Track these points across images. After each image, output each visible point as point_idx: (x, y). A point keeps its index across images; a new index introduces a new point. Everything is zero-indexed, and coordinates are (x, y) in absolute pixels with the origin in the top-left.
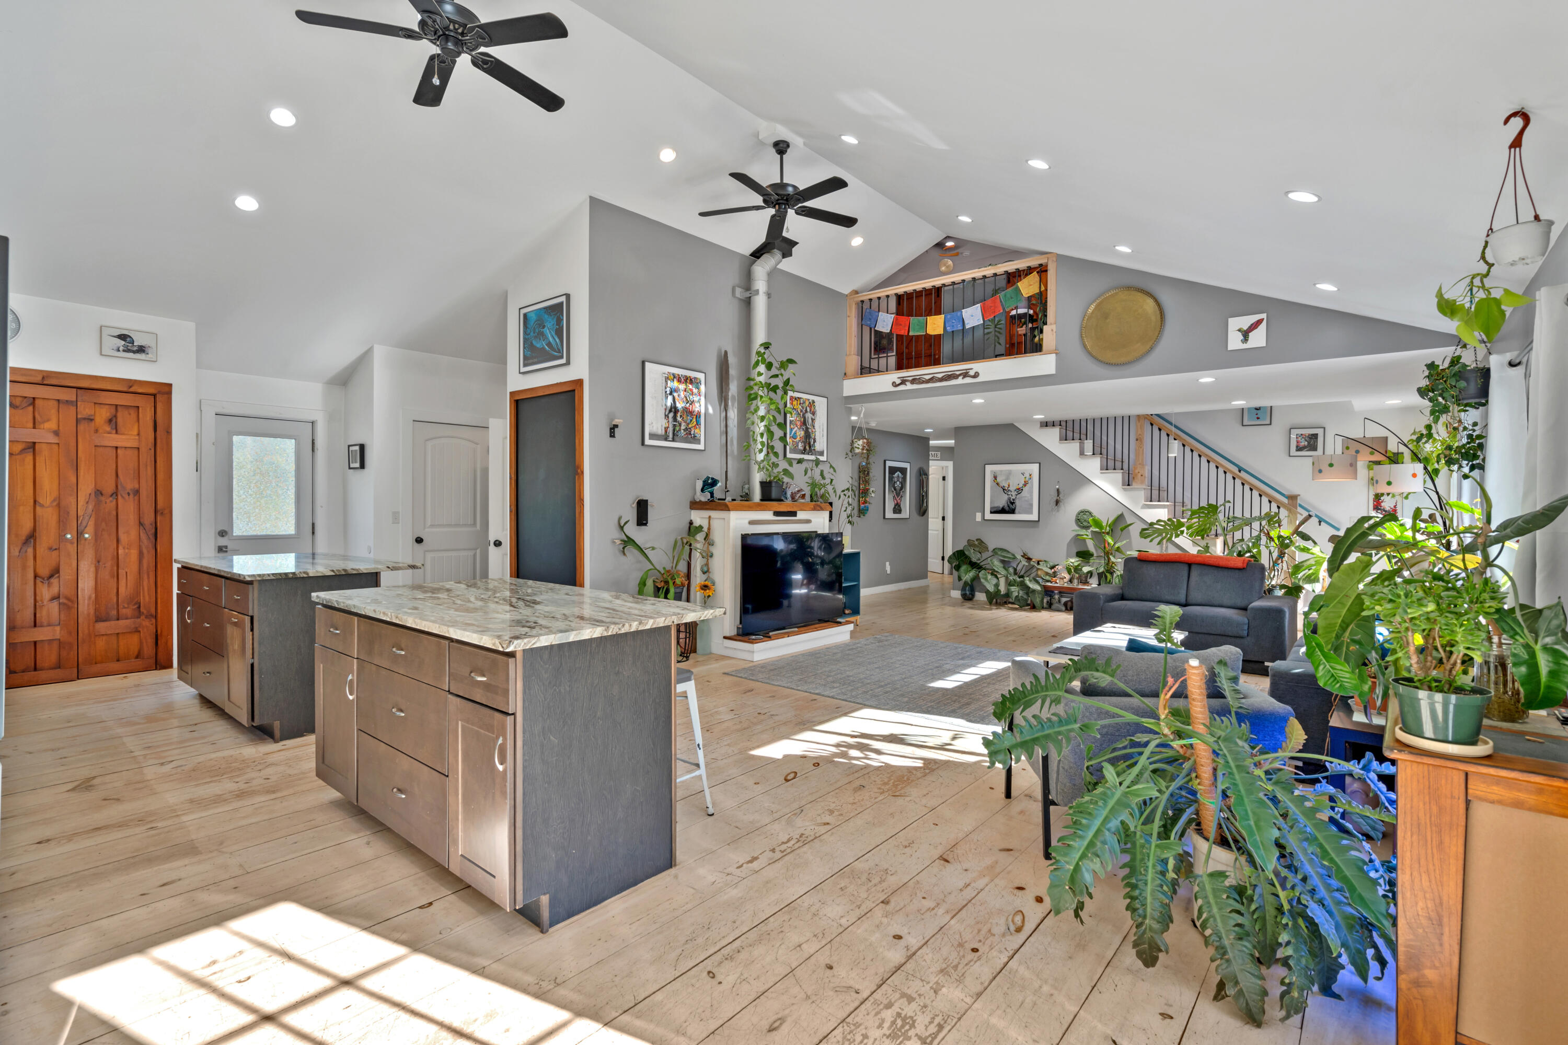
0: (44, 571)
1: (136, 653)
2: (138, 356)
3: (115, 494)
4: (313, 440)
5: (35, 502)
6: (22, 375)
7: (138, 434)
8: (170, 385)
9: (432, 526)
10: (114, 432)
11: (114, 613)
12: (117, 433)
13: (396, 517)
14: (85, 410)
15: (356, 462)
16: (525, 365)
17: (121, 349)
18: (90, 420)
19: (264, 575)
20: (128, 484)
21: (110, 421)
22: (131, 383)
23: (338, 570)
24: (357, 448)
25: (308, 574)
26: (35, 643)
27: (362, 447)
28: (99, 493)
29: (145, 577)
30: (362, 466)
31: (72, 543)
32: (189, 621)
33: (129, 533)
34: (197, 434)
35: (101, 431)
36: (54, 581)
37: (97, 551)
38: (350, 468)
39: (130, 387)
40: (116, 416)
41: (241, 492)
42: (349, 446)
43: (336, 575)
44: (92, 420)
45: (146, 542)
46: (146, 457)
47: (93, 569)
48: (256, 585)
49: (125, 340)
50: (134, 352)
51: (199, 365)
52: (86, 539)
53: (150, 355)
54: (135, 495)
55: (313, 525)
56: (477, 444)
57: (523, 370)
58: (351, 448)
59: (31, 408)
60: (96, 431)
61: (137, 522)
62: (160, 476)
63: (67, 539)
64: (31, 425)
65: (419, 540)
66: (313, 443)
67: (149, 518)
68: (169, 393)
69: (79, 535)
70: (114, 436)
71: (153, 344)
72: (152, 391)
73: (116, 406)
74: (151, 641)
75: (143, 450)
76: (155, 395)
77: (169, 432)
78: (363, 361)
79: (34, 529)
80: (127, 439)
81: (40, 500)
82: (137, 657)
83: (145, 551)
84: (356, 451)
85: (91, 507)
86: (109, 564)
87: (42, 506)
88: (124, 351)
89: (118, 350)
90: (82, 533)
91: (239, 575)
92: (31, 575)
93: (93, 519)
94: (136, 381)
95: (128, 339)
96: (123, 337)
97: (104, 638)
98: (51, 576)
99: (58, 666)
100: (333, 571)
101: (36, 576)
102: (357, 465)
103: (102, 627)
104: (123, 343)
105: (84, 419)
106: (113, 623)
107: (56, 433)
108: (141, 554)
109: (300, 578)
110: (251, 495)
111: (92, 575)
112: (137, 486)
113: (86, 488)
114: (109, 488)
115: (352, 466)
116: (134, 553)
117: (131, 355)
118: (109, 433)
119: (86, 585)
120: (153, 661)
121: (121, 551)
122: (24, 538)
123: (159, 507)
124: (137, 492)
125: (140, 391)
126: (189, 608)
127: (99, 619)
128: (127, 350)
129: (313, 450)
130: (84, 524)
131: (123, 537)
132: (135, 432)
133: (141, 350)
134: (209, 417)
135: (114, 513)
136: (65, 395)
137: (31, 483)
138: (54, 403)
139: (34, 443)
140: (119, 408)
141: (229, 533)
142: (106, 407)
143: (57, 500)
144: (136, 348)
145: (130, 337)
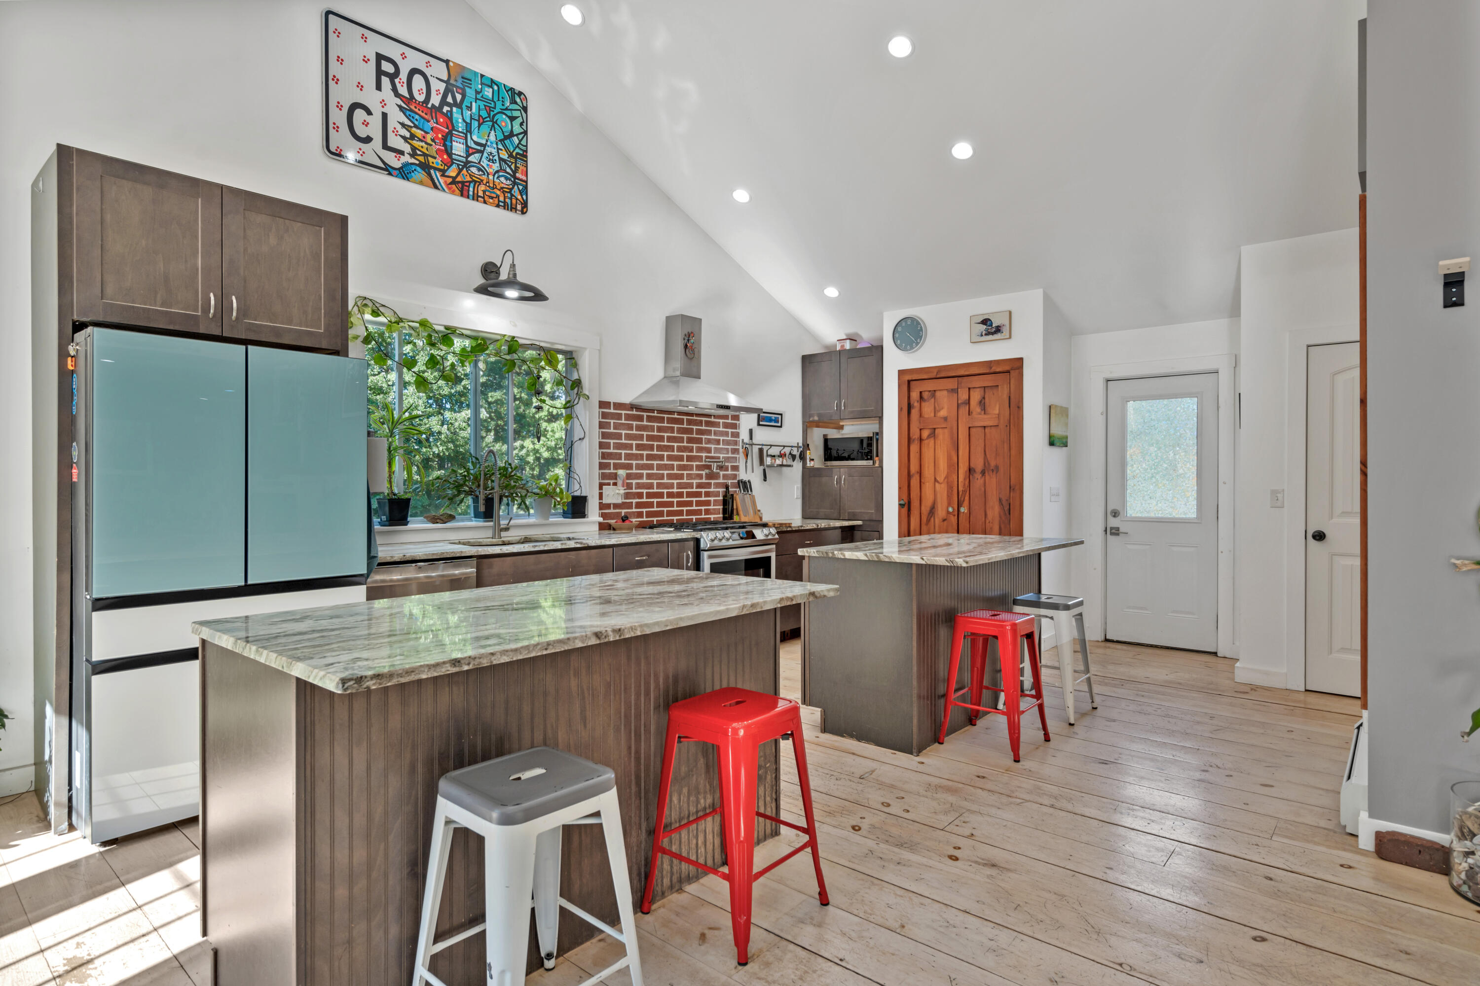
2: (996, 336)
3: (984, 471)
4: (1218, 396)
5: (935, 479)
6: (926, 373)
7: (1000, 412)
8: (1021, 359)
9: (1345, 513)
10: (983, 412)
12: (985, 413)
13: (1277, 498)
14: (963, 396)
17: (984, 333)
18: (967, 403)
20: (993, 462)
21: (980, 402)
22: (989, 363)
28: (973, 470)
31: (955, 515)
33: (994, 510)
35: (974, 413)
39: (991, 368)
40: (984, 398)
46: (1003, 435)
49: (986, 325)
50: (993, 334)
52: (963, 512)
53: (1006, 334)
54: (996, 472)
55: (1217, 507)
59: (933, 400)
60: (971, 414)
61: (998, 499)
62: (1013, 452)
63: (952, 511)
64: (932, 414)
65: (1319, 536)
66: (1218, 400)
67: (1005, 496)
68: (1021, 367)
69: (959, 508)
70: (983, 416)
71: (1008, 324)
72: (1006, 368)
73: (984, 387)
75: (1001, 426)
76: (1009, 372)
79: (934, 505)
80: (991, 418)
81: (938, 479)
85: (967, 484)
87: (938, 482)
88: (986, 335)
89: (982, 335)
90: (961, 507)
93: (968, 494)
94: (993, 361)
95: (989, 323)
96: (985, 322)
104: (985, 327)
105: (963, 403)
107: (946, 419)
108: (1000, 528)
112: (997, 464)
113: (965, 468)
114: (979, 467)
117: (990, 337)
118: (980, 414)
121: (987, 525)
122: (927, 508)
123: (1011, 483)
124: (998, 469)
125: (998, 370)
128: (988, 333)
129: (1218, 409)
130: (963, 498)
131: (988, 512)
132: (997, 411)
133: (998, 330)
134: (1099, 385)
135: (983, 489)
136: (952, 384)
137: (933, 464)
138: (945, 393)
139: (935, 429)
140: (986, 390)
141: (1121, 513)
142: (978, 390)
143: (947, 477)
144: (994, 330)
145: (989, 320)
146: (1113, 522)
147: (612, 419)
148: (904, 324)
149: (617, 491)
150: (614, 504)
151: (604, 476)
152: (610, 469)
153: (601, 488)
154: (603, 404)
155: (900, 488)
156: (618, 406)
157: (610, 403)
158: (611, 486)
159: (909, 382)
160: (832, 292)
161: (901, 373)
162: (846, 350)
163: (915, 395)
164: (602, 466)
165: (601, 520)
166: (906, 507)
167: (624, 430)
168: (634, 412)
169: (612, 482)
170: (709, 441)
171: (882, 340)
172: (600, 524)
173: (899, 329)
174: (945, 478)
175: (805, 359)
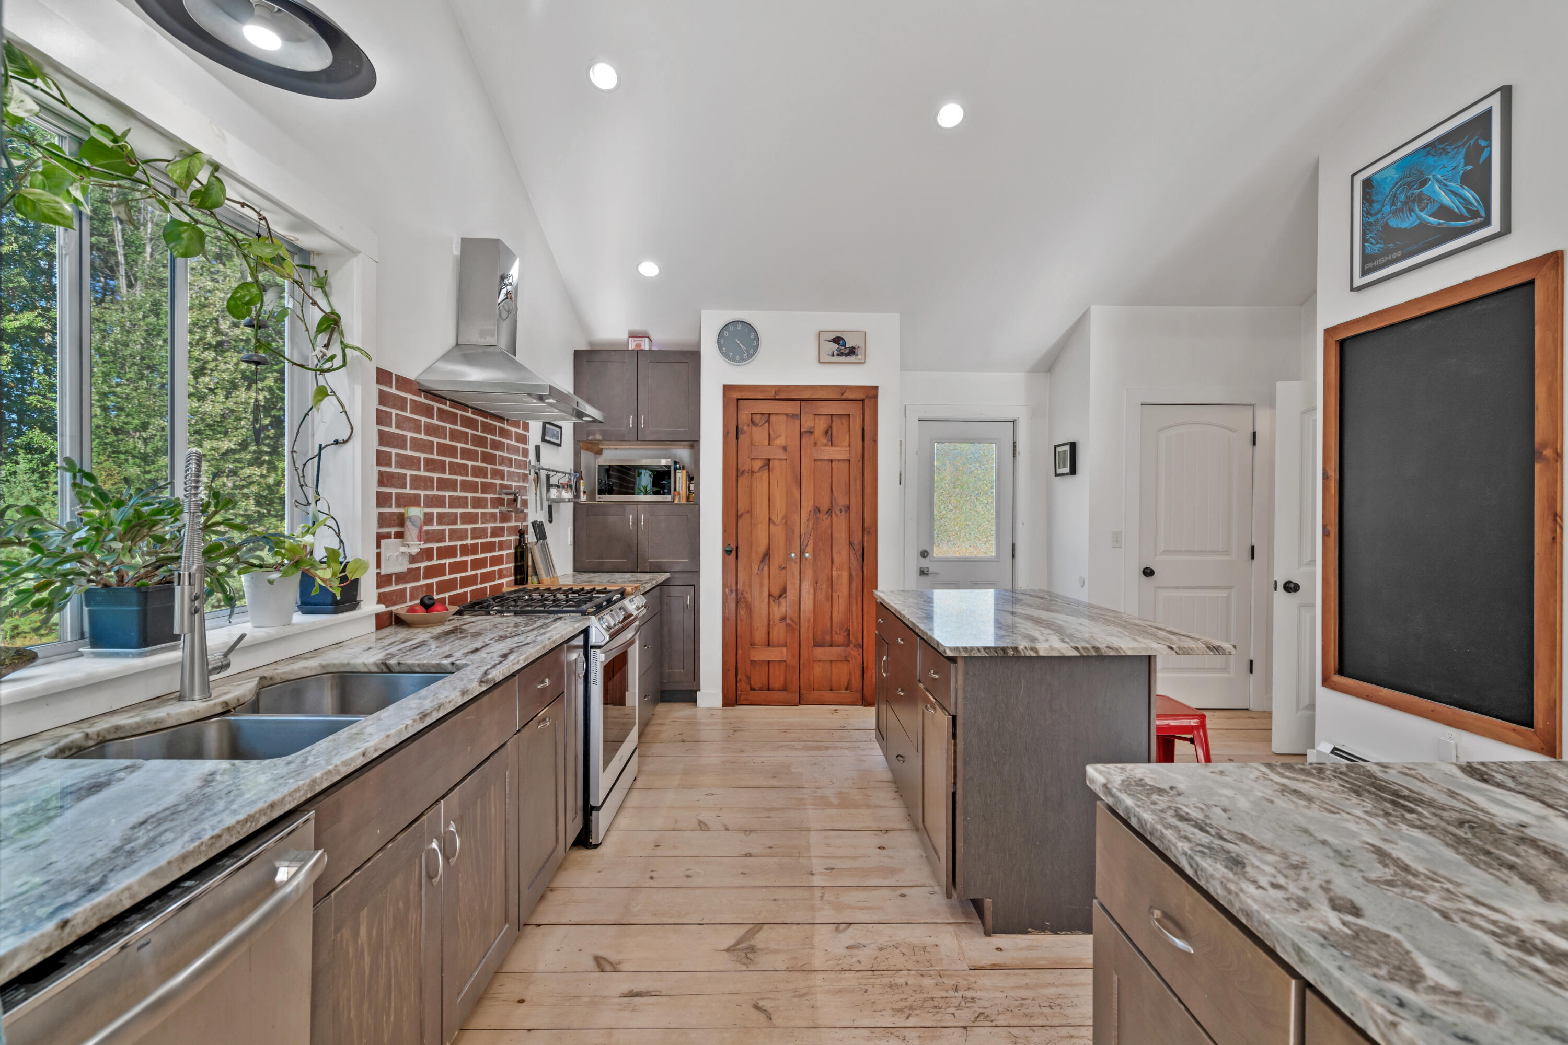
0: (776, 591)
1: (846, 684)
2: (849, 359)
3: (830, 511)
4: (1014, 443)
5: (769, 519)
6: (762, 392)
7: (849, 445)
8: (876, 388)
9: (1166, 552)
10: (830, 443)
11: (828, 638)
12: (832, 445)
13: (1117, 539)
14: (807, 422)
15: (1064, 467)
16: (1364, 273)
17: (835, 353)
18: (810, 432)
19: (972, 649)
20: (841, 501)
21: (826, 432)
22: (843, 389)
23: (1085, 648)
24: (1067, 448)
25: (1037, 652)
26: (769, 662)
27: (1073, 446)
28: (817, 510)
29: (854, 601)
30: (1073, 471)
31: (796, 563)
32: (885, 675)
33: (842, 555)
34: (901, 442)
35: (819, 444)
36: (782, 600)
37: (815, 571)
38: (1056, 475)
39: (841, 394)
40: (831, 427)
41: (942, 507)
42: (1056, 447)
43: (1082, 657)
44: (812, 433)
45: (855, 564)
46: (856, 471)
47: (812, 591)
48: (960, 663)
49: (838, 344)
50: (846, 355)
51: (904, 367)
52: (807, 559)
53: (859, 357)
54: (846, 512)
55: (1014, 545)
56: (1234, 431)
57: (1358, 282)
58: (1059, 449)
59: (767, 425)
60: (816, 444)
61: (848, 542)
62: (868, 490)
63: (792, 558)
64: (766, 442)
65: (1148, 572)
66: (1014, 447)
67: (857, 539)
68: (875, 397)
69: (801, 554)
70: (829, 448)
71: (862, 345)
72: (861, 396)
73: (832, 415)
74: (858, 673)
75: (852, 461)
76: (863, 401)
77: (875, 441)
78: (1078, 327)
79: (769, 548)
80: (838, 452)
81: (774, 519)
82: (847, 689)
83: (854, 573)
84: (1065, 452)
85: (811, 525)
86: (824, 586)
87: (774, 523)
88: (838, 355)
89: (833, 355)
90: (804, 553)
91: (938, 643)
92: (766, 594)
93: (812, 537)
94: (847, 387)
95: (841, 342)
96: (837, 340)
97: (821, 664)
98: (780, 596)
99: (784, 689)
100: (1076, 649)
101: (769, 595)
102: (1067, 470)
103: (820, 652)
104: (837, 346)
105: (806, 432)
106: (828, 649)
107: (785, 449)
108: (851, 576)
109: (1026, 657)
110: (951, 511)
111: (811, 597)
112: (847, 502)
113: (807, 506)
114: (825, 507)
115: (1059, 471)
116: (845, 574)
117: (843, 359)
118: (826, 445)
119: (807, 604)
120: (859, 695)
121: (834, 573)
122: (761, 556)
123: (866, 525)
124: (848, 508)
125: (851, 397)
126: (885, 658)
127: (816, 645)
128: (840, 354)
129: (1014, 456)
130: (805, 543)
131: (835, 557)
132: (847, 443)
133: (852, 352)
134: (913, 424)
135: (829, 531)
136: (792, 408)
137: (766, 501)
138: (783, 418)
139: (769, 460)
140: (834, 418)
141: (930, 553)
142: (824, 417)
143: (785, 517)
144: (847, 351)
145: (842, 339)
146: (925, 563)
147: (394, 407)
148: (731, 329)
149: (403, 549)
150: (396, 574)
151: (383, 520)
152: (391, 506)
153: (378, 546)
154: (383, 376)
155: (725, 531)
156: (403, 383)
157: (391, 374)
158: (393, 540)
159: (738, 399)
160: (649, 269)
161: (727, 389)
162: (643, 350)
163: (744, 418)
164: (382, 500)
165: (382, 608)
166: (734, 553)
167: (409, 430)
168: (422, 399)
169: (393, 530)
170: (504, 460)
171: (699, 344)
172: (378, 616)
173: (726, 334)
174: (783, 518)
175: (578, 354)
